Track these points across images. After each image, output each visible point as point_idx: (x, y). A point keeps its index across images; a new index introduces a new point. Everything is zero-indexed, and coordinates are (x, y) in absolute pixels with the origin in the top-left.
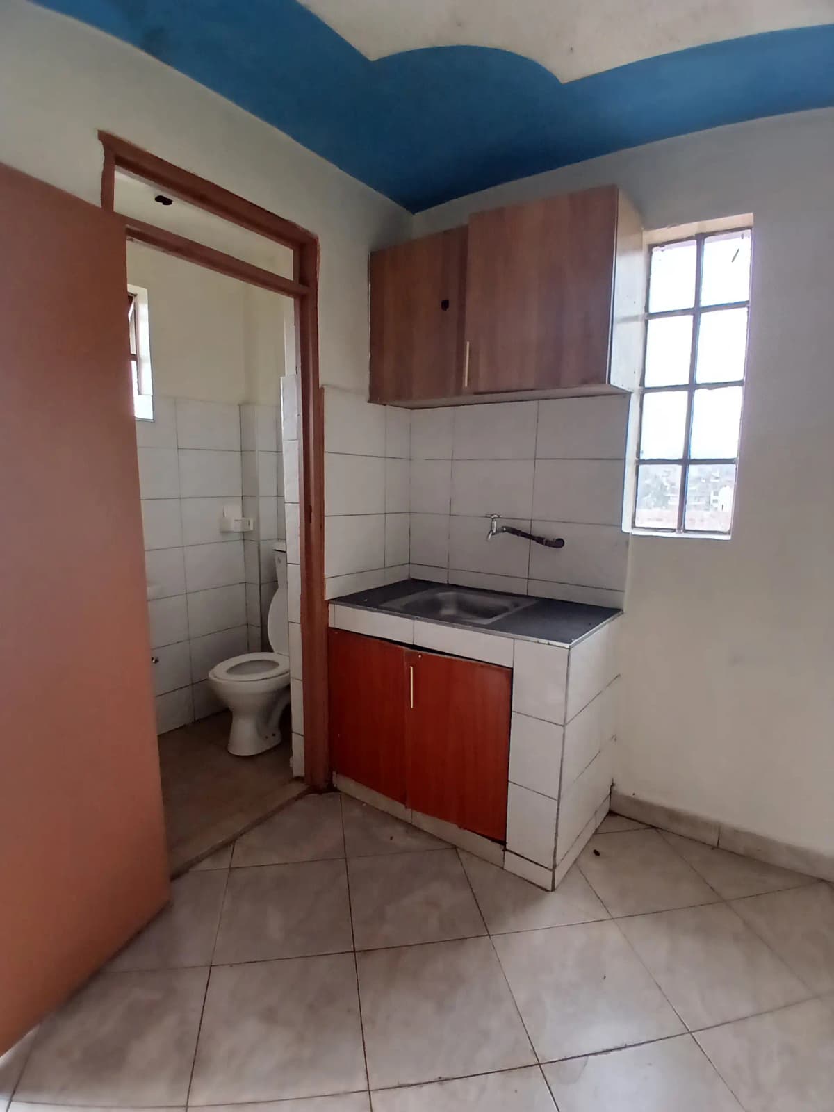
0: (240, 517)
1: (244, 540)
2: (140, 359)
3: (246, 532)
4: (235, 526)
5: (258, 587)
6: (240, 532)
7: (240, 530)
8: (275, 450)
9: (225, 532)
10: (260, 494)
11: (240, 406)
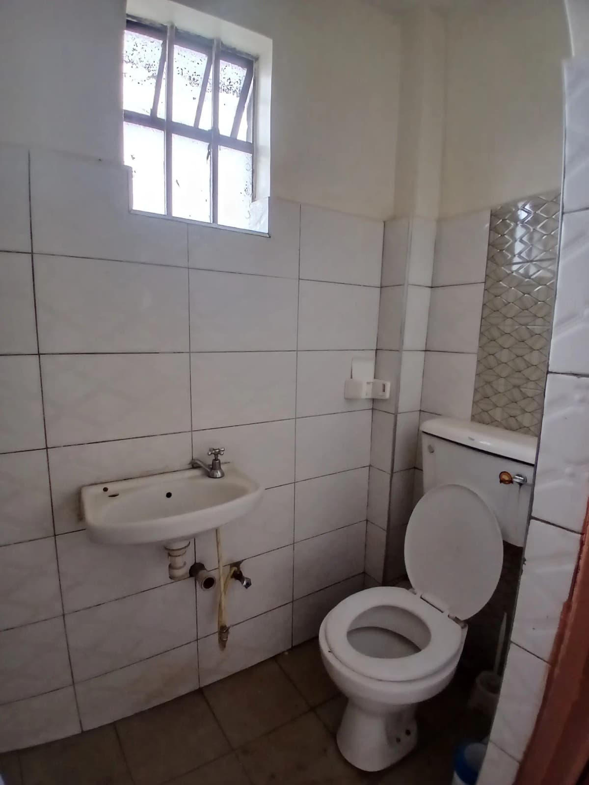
0: (371, 379)
1: (373, 409)
2: (257, 149)
3: (376, 399)
4: (366, 392)
5: (389, 476)
6: (371, 399)
7: (370, 396)
8: (430, 286)
9: (349, 400)
10: (404, 349)
11: (385, 222)
